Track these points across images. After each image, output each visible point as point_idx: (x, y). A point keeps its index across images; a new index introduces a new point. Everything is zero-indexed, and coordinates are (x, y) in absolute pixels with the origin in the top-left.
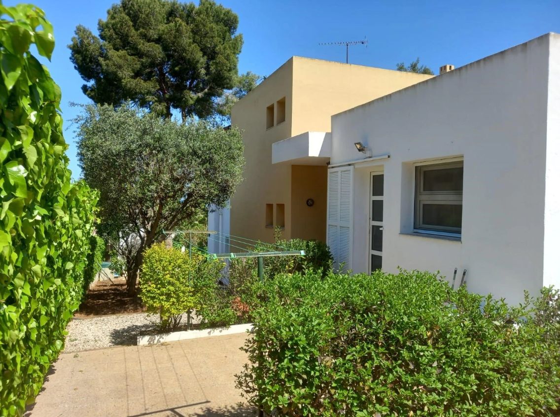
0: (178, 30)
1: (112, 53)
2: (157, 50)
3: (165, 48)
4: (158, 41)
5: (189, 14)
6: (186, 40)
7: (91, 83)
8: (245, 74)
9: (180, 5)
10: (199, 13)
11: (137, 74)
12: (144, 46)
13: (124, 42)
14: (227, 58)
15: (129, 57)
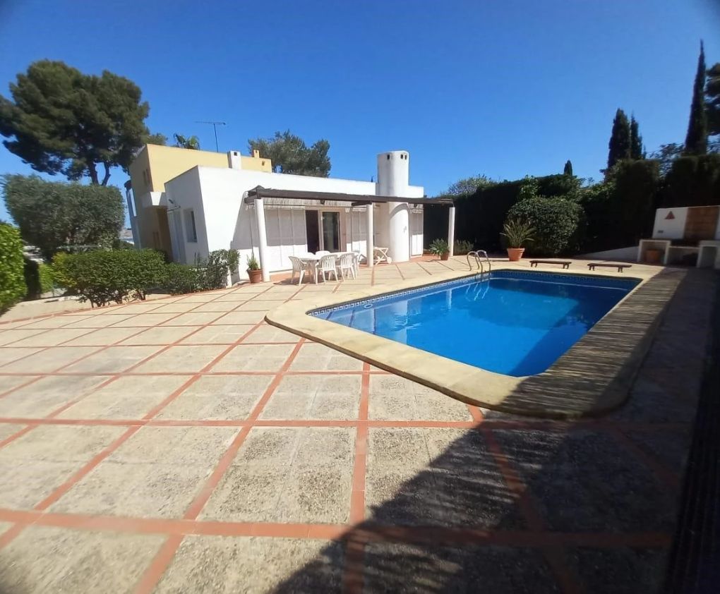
0: (84, 100)
1: (24, 116)
2: (68, 114)
3: (76, 113)
4: (68, 107)
5: (92, 85)
6: (93, 107)
7: (13, 139)
8: (155, 134)
9: (84, 77)
10: (103, 84)
11: (53, 134)
12: (55, 112)
13: (35, 108)
14: (134, 124)
15: (41, 120)
